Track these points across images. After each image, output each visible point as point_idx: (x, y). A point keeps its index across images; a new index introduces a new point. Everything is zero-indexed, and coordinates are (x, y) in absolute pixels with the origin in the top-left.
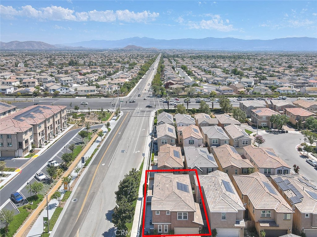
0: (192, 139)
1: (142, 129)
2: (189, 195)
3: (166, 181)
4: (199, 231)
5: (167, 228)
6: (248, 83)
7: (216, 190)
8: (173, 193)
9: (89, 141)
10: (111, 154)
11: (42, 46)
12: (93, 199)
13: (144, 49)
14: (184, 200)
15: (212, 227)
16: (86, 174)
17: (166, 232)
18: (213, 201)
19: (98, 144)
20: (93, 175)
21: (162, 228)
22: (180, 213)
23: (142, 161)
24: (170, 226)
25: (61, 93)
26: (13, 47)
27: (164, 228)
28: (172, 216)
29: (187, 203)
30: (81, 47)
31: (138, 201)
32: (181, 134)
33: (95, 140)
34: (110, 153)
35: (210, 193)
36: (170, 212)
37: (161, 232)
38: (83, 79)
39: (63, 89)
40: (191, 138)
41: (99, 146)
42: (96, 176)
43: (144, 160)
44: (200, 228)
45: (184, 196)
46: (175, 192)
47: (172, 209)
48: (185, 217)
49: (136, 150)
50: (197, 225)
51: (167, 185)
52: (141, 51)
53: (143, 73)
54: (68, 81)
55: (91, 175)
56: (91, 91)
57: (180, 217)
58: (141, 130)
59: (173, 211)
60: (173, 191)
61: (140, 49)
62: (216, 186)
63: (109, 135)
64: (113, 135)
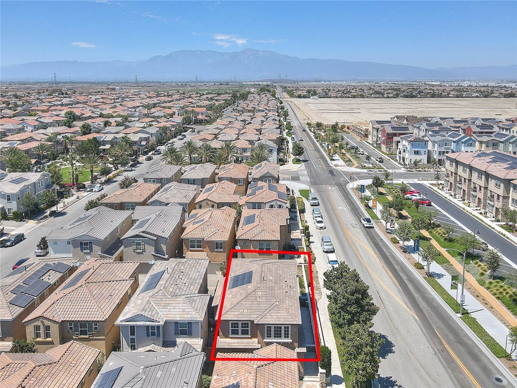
18: (198, 265)
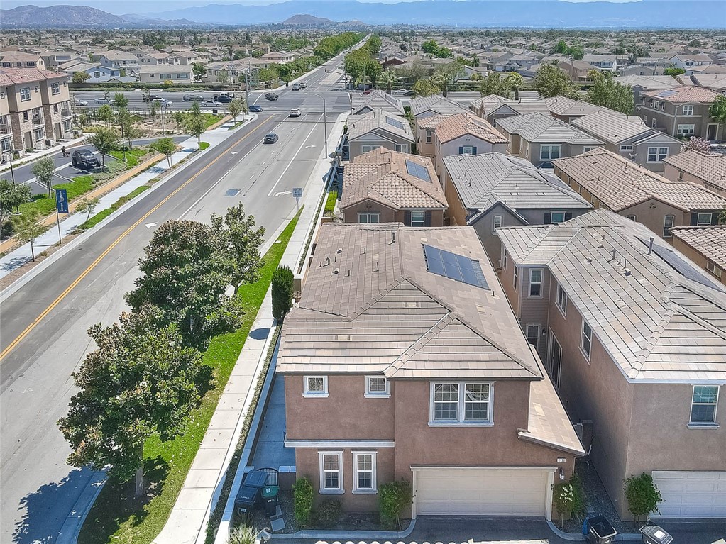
0: (470, 143)
1: (309, 143)
2: (491, 300)
3: (370, 241)
4: (557, 488)
5: (373, 471)
6: (602, 65)
7: (628, 274)
8: (403, 287)
9: (128, 169)
10: (189, 199)
11: (90, 17)
12: (56, 335)
13: (333, 25)
14: (467, 319)
15: (632, 463)
16: (72, 252)
17: (365, 490)
19: (154, 176)
20: (100, 253)
21: (340, 471)
22: (448, 388)
23: (292, 216)
24: (388, 459)
25: (93, 80)
26: (23, 20)
27: (356, 471)
28: (400, 405)
29: (487, 332)
30: (184, 20)
31: (250, 342)
32: (429, 140)
33: (151, 166)
34: (186, 197)
35: (598, 290)
36: (387, 384)
37: (340, 489)
38: (167, 60)
39: (101, 73)
40: (468, 139)
41: (155, 180)
42: (108, 257)
43: (299, 214)
44: (560, 471)
45: (464, 299)
46: (417, 280)
47: (398, 364)
48: (476, 412)
49: (278, 189)
50: (544, 452)
51: (376, 257)
52: (327, 27)
53: (324, 51)
54: (124, 62)
55: (90, 255)
56: (178, 76)
57: (446, 411)
58: (304, 146)
59: (408, 374)
60: (406, 275)
61: (323, 24)
62: (618, 257)
63: (198, 157)
64: (212, 156)
